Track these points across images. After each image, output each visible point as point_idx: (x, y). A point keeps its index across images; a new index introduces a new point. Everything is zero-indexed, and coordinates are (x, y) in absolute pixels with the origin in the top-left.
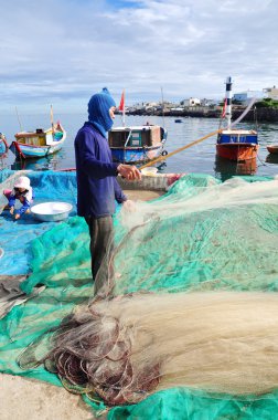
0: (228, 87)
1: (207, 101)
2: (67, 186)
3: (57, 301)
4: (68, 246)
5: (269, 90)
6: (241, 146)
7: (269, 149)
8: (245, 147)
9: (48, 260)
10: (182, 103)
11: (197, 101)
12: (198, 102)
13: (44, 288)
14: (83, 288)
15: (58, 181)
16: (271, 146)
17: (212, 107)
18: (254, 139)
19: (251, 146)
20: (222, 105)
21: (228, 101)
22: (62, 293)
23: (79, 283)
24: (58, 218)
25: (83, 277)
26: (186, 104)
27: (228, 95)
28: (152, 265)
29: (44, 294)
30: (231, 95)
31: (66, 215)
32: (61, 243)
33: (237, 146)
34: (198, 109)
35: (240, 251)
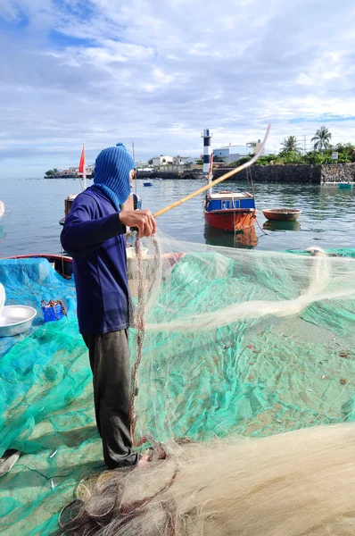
0: (207, 142)
1: (181, 159)
2: (20, 279)
3: (44, 477)
4: (42, 375)
5: (254, 145)
6: (237, 212)
7: (266, 215)
8: (241, 214)
9: (15, 403)
10: (151, 162)
11: (169, 159)
12: (171, 160)
13: (15, 457)
14: (84, 447)
15: (7, 273)
16: (267, 210)
17: (187, 165)
18: (250, 203)
19: (249, 212)
20: (200, 163)
21: (206, 159)
22: (50, 460)
23: (74, 439)
24: (17, 330)
25: (78, 427)
26: (155, 163)
27: (206, 150)
28: (177, 394)
29: (19, 469)
30: (210, 150)
31: (29, 325)
32: (29, 371)
33: (232, 212)
34: (171, 169)
35: (290, 357)
